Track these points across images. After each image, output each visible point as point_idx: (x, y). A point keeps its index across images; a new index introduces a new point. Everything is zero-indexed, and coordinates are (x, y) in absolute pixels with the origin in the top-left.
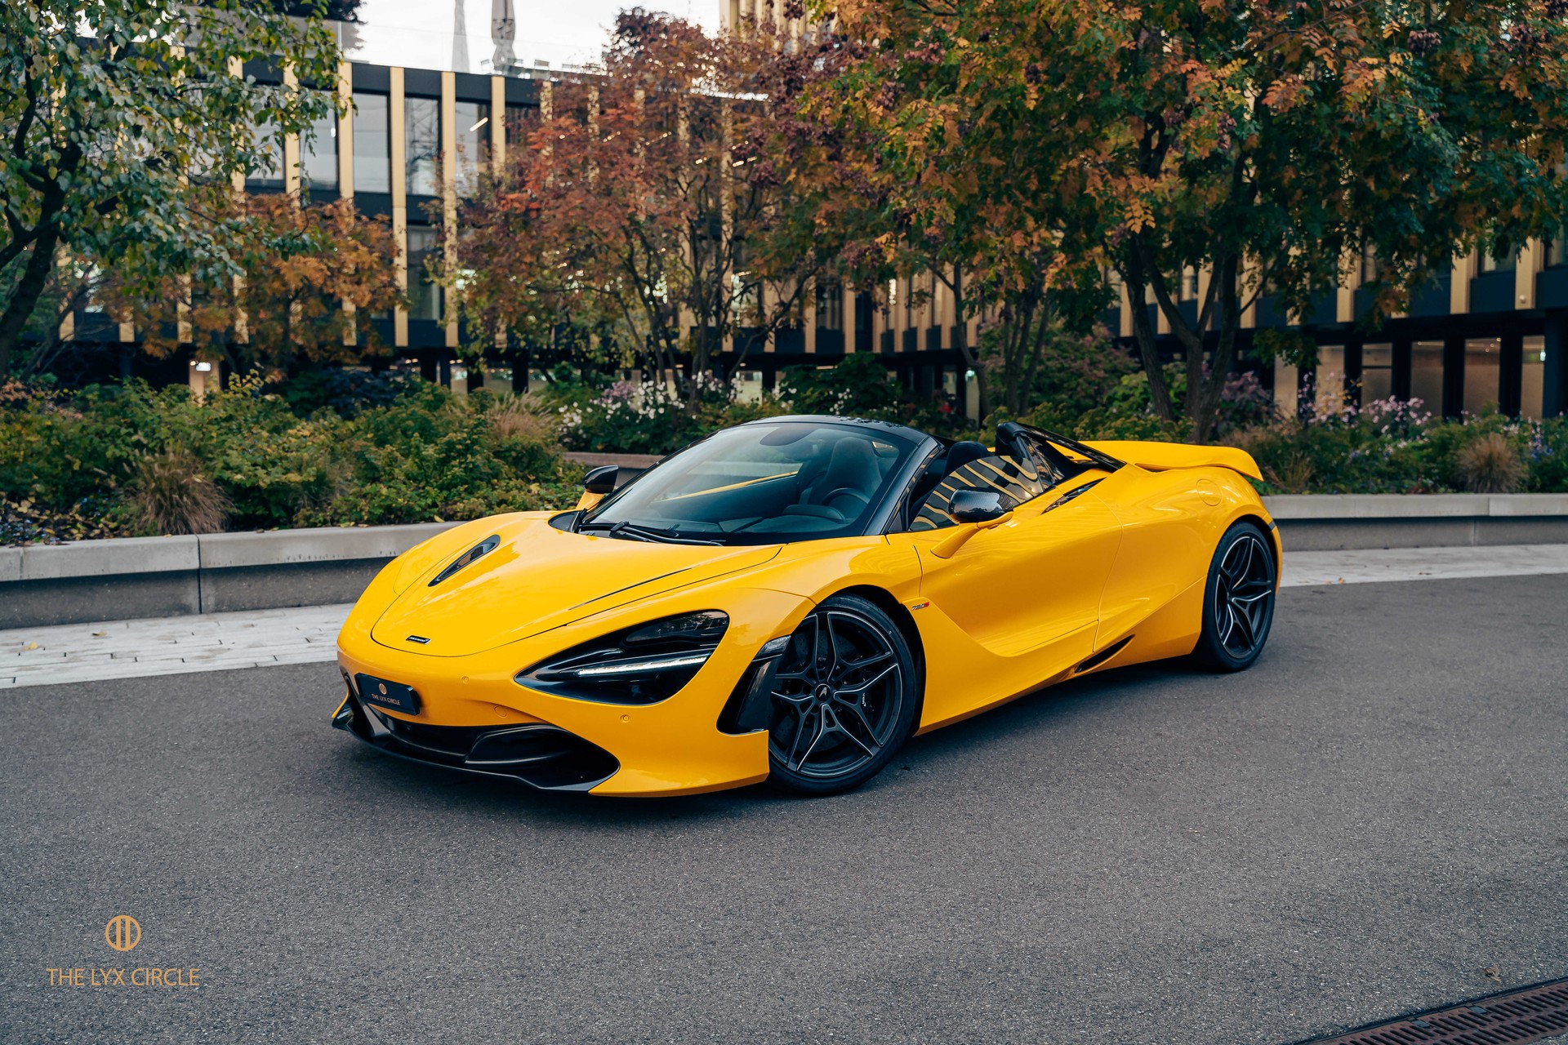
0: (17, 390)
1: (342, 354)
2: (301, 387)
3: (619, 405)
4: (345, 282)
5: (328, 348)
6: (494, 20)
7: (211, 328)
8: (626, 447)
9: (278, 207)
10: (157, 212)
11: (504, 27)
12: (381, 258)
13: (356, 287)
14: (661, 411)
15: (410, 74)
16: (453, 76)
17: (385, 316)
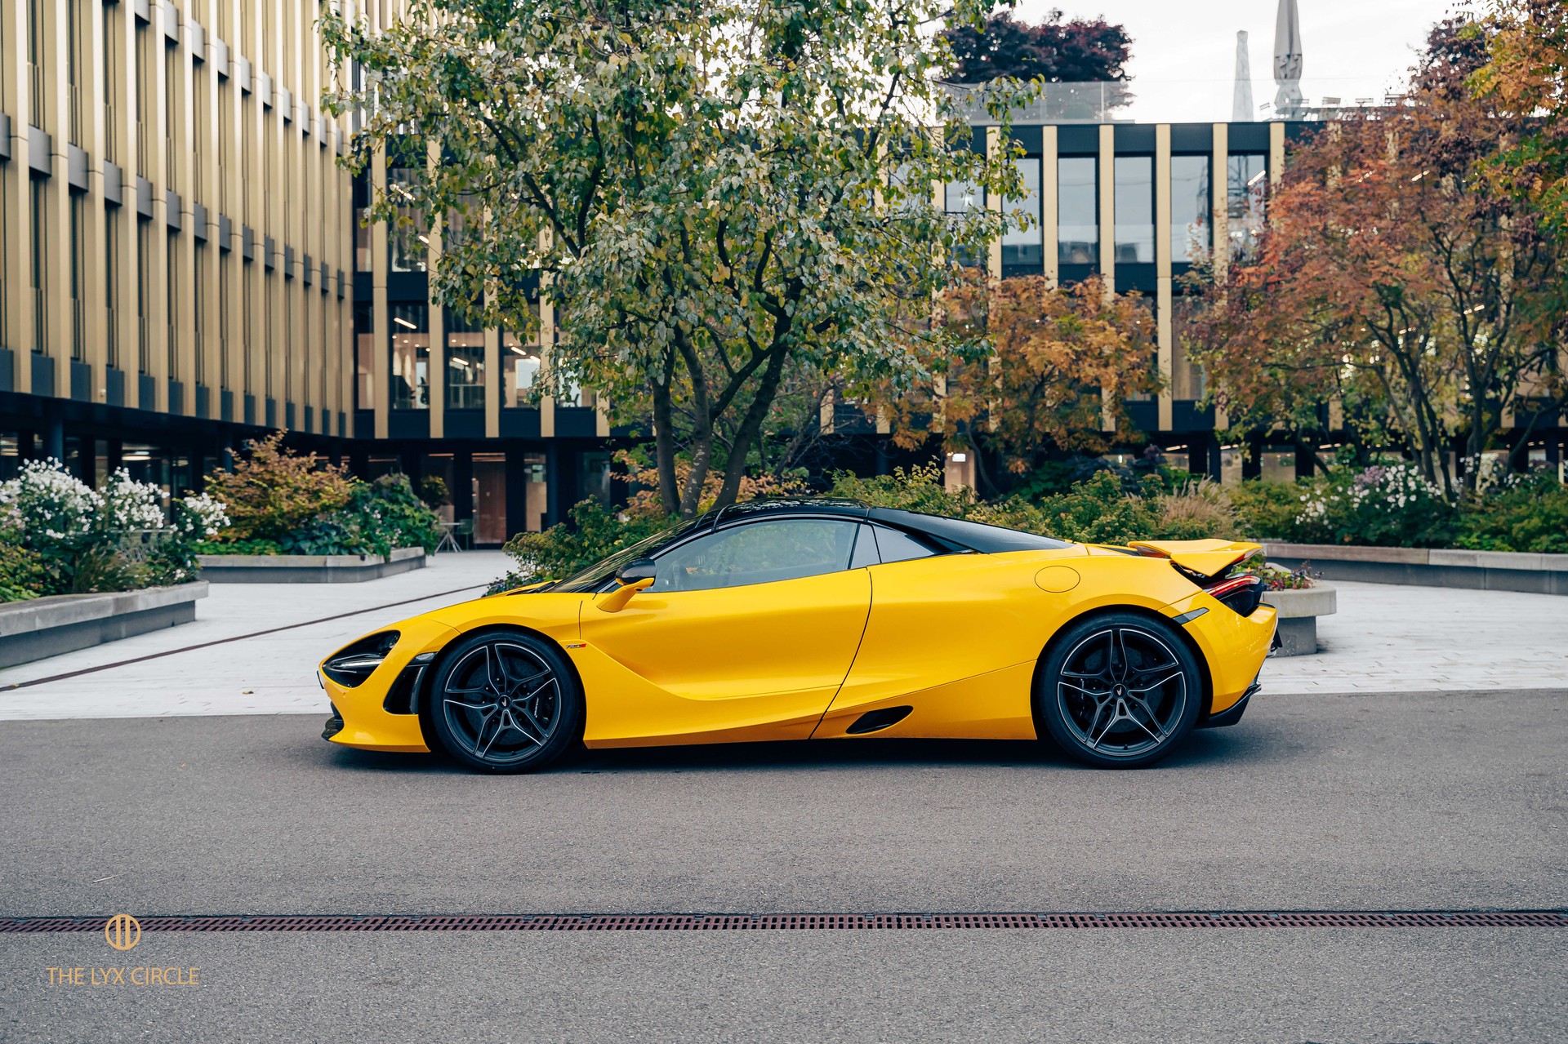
0: (769, 483)
1: (1091, 441)
2: (1045, 477)
3: (1366, 492)
4: (1090, 365)
5: (1077, 435)
6: (1277, 58)
7: (957, 418)
8: (1373, 539)
9: (1025, 290)
10: (860, 330)
11: (1289, 65)
12: (1130, 338)
13: (1103, 370)
14: (1413, 498)
15: (1177, 130)
16: (1225, 128)
17: (1148, 398)
